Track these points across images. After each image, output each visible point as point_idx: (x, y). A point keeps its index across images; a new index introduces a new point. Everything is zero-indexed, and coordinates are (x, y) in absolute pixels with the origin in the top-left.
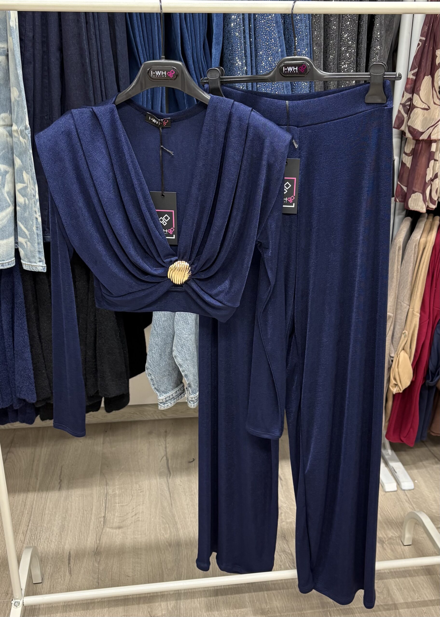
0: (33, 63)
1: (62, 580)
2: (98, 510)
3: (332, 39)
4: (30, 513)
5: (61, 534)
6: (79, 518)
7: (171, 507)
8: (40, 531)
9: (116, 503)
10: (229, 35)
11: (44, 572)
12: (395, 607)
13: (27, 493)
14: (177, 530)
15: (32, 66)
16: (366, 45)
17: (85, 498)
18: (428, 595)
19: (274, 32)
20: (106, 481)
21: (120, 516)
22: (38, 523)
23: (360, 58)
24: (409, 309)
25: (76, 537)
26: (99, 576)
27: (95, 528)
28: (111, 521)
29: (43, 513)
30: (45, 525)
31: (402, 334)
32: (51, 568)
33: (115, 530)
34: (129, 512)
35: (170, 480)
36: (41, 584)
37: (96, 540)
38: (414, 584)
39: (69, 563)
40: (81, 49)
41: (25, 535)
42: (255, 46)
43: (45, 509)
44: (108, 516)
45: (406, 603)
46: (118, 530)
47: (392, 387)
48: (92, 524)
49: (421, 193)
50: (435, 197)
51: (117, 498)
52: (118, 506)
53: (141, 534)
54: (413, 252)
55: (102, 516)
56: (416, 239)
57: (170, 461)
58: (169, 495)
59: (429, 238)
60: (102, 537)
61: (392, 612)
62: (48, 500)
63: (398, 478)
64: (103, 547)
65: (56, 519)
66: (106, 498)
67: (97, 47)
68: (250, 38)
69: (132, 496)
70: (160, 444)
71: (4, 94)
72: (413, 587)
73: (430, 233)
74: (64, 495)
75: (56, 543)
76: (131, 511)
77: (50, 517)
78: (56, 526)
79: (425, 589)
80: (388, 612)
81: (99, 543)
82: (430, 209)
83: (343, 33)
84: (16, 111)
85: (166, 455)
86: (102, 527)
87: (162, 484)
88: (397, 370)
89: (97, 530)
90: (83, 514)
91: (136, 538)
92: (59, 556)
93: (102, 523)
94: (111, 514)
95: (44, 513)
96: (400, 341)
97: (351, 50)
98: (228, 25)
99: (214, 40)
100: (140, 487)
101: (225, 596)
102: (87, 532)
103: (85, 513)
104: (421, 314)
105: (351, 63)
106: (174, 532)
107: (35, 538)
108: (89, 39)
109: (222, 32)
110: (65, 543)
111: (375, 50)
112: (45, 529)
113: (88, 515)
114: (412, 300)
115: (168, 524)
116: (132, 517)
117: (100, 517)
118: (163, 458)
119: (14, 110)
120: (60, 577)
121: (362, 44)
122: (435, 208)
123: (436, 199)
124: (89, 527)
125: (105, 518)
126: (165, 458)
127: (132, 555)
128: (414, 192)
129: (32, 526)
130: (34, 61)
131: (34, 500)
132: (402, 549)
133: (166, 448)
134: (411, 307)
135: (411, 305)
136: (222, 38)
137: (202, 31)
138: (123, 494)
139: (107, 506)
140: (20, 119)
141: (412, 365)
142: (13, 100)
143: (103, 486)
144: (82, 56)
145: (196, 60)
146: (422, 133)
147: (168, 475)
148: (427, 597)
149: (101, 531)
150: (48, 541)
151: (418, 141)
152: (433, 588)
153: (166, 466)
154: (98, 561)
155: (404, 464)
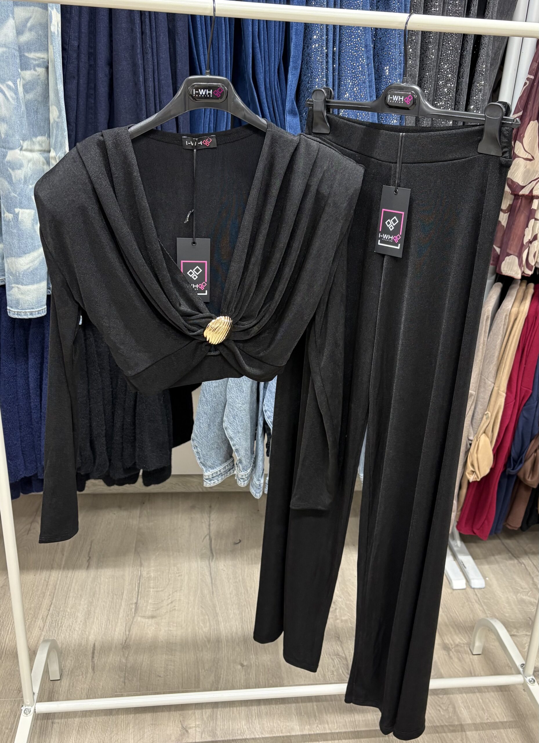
0: (76, 78)
1: (83, 677)
2: (130, 595)
3: (428, 70)
4: (52, 594)
5: (86, 621)
6: (108, 603)
7: (212, 595)
8: (63, 617)
9: (151, 588)
10: (309, 58)
11: (63, 667)
12: (461, 728)
13: (51, 572)
14: (218, 623)
15: (75, 81)
16: (468, 80)
17: (115, 581)
18: (499, 716)
19: (362, 58)
20: (141, 562)
21: (154, 604)
22: (60, 607)
23: (459, 95)
24: (494, 387)
25: (103, 626)
26: (126, 675)
27: (125, 615)
28: (144, 608)
29: (67, 594)
30: (68, 610)
31: (484, 414)
32: (71, 663)
33: (147, 620)
34: (165, 599)
35: (212, 564)
36: (59, 681)
37: (126, 631)
38: (483, 702)
39: (93, 657)
40: (134, 65)
41: (44, 621)
42: (339, 73)
43: (70, 590)
44: (141, 602)
45: (474, 724)
46: (150, 620)
47: (468, 473)
48: (122, 611)
49: (517, 256)
50: (533, 262)
51: (152, 582)
52: (153, 591)
53: (177, 626)
54: (503, 323)
55: (134, 602)
56: (507, 308)
57: (213, 541)
58: (210, 581)
59: (522, 308)
60: (132, 628)
61: (458, 734)
62: (74, 581)
63: (468, 574)
64: (133, 639)
65: (82, 603)
66: (140, 581)
67: (153, 63)
68: (333, 63)
69: (169, 580)
70: (203, 521)
71: (42, 114)
72: (482, 706)
73: (523, 302)
74: (92, 576)
75: (80, 632)
76: (166, 598)
77: (74, 601)
78: (81, 612)
79: (496, 708)
80: (454, 734)
81: (129, 635)
82: (526, 275)
83: (442, 63)
84: (54, 134)
85: (209, 534)
86: (133, 615)
87: (203, 568)
88: (476, 455)
89: (127, 618)
90: (113, 598)
91: (171, 631)
92: (82, 648)
93: (133, 610)
94: (144, 601)
95: (68, 596)
96: (481, 423)
97: (451, 84)
98: (308, 47)
99: (291, 64)
100: (178, 570)
101: (269, 706)
102: (115, 621)
103: (115, 597)
104: (507, 394)
105: (449, 101)
106: (214, 626)
107: (55, 625)
108: (144, 53)
109: (301, 55)
110: (89, 633)
111: (478, 86)
112: (68, 615)
113: (117, 600)
114: (498, 378)
115: (208, 616)
116: (168, 605)
117: (132, 604)
118: (205, 537)
119: (53, 133)
120: (81, 673)
121: (463, 78)
122: (532, 275)
123: (533, 264)
124: (119, 614)
125: (137, 605)
126: (208, 537)
127: (165, 650)
128: (509, 255)
129: (53, 610)
130: (78, 75)
131: (58, 579)
132: (470, 659)
133: (209, 525)
134: (496, 385)
135: (496, 384)
136: (301, 61)
137: (277, 52)
138: (159, 578)
139: (140, 591)
140: (59, 144)
141: (493, 450)
142: (52, 121)
143: (137, 567)
144: (135, 73)
145: (268, 86)
146: (523, 187)
147: (211, 558)
148: (498, 718)
149: (132, 620)
150: (71, 630)
151: (516, 196)
152: (505, 707)
153: (209, 547)
154: (126, 656)
155: (474, 558)
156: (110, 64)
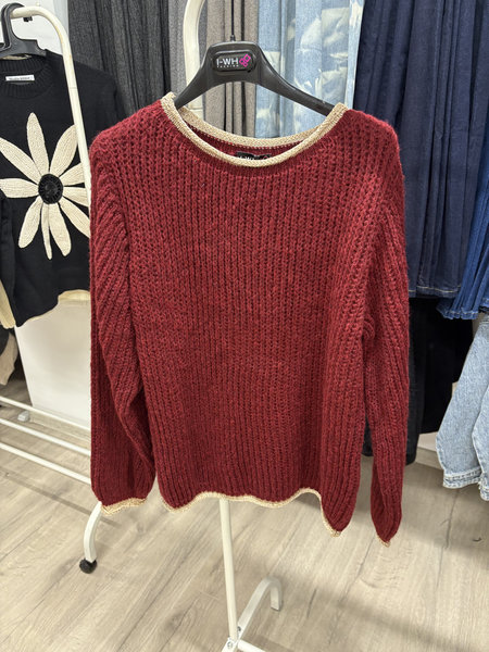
1: (298, 618)
2: (359, 554)
5: (315, 563)
7: (436, 587)
8: (299, 551)
9: (379, 554)
21: (378, 572)
25: (328, 574)
27: (349, 572)
28: (367, 573)
30: (305, 547)
32: (292, 599)
33: (367, 587)
34: (389, 572)
36: (278, 612)
37: (345, 588)
39: (311, 603)
41: (284, 548)
46: (370, 587)
48: (347, 567)
52: (380, 559)
53: (393, 606)
55: (360, 563)
57: (452, 528)
60: (351, 588)
67: (452, 44)
70: (447, 503)
78: (314, 553)
81: (347, 594)
85: (450, 520)
86: (356, 576)
87: (434, 553)
89: (351, 576)
91: (385, 608)
92: (305, 588)
93: (357, 571)
94: (370, 565)
95: (308, 532)
100: (409, 546)
102: (339, 574)
106: (429, 621)
112: (303, 551)
115: (426, 609)
116: (390, 579)
118: (445, 521)
120: (297, 613)
124: (344, 569)
125: (363, 567)
126: (447, 523)
133: (452, 510)
147: (445, 546)
149: (353, 580)
153: (445, 533)
156: (407, 52)
